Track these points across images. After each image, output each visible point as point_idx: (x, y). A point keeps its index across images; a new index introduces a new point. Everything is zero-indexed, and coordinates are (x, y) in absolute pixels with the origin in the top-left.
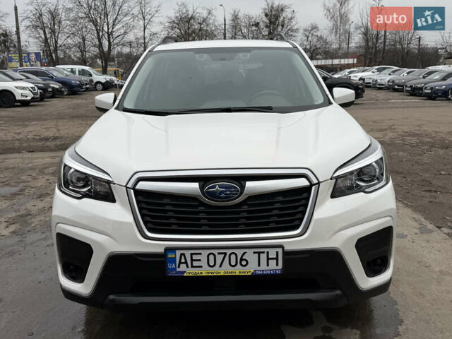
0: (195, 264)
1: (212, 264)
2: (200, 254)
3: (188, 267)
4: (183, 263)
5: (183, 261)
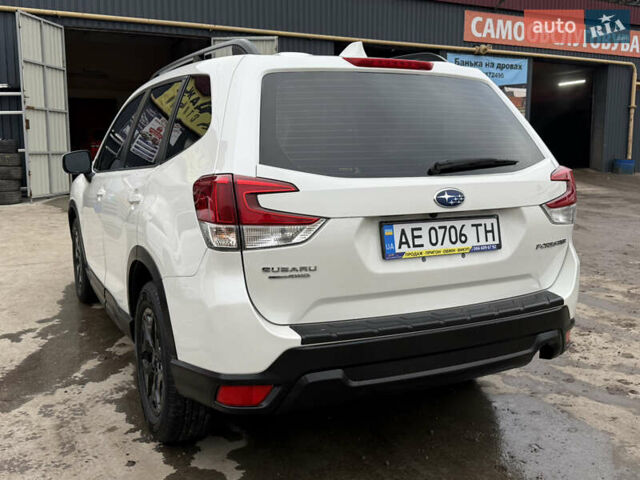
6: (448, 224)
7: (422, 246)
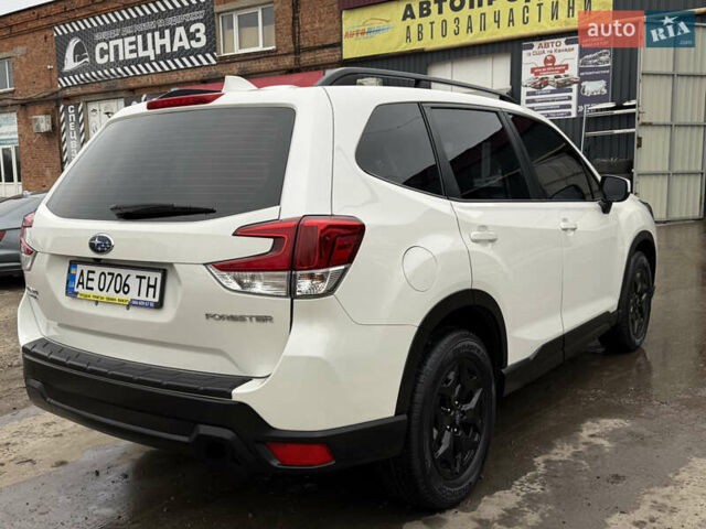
6: (116, 271)
7: (92, 289)
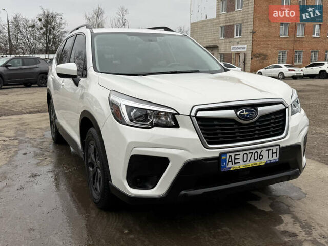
0: (237, 161)
1: (245, 160)
2: (239, 154)
3: (232, 164)
4: (230, 162)
5: (230, 160)
